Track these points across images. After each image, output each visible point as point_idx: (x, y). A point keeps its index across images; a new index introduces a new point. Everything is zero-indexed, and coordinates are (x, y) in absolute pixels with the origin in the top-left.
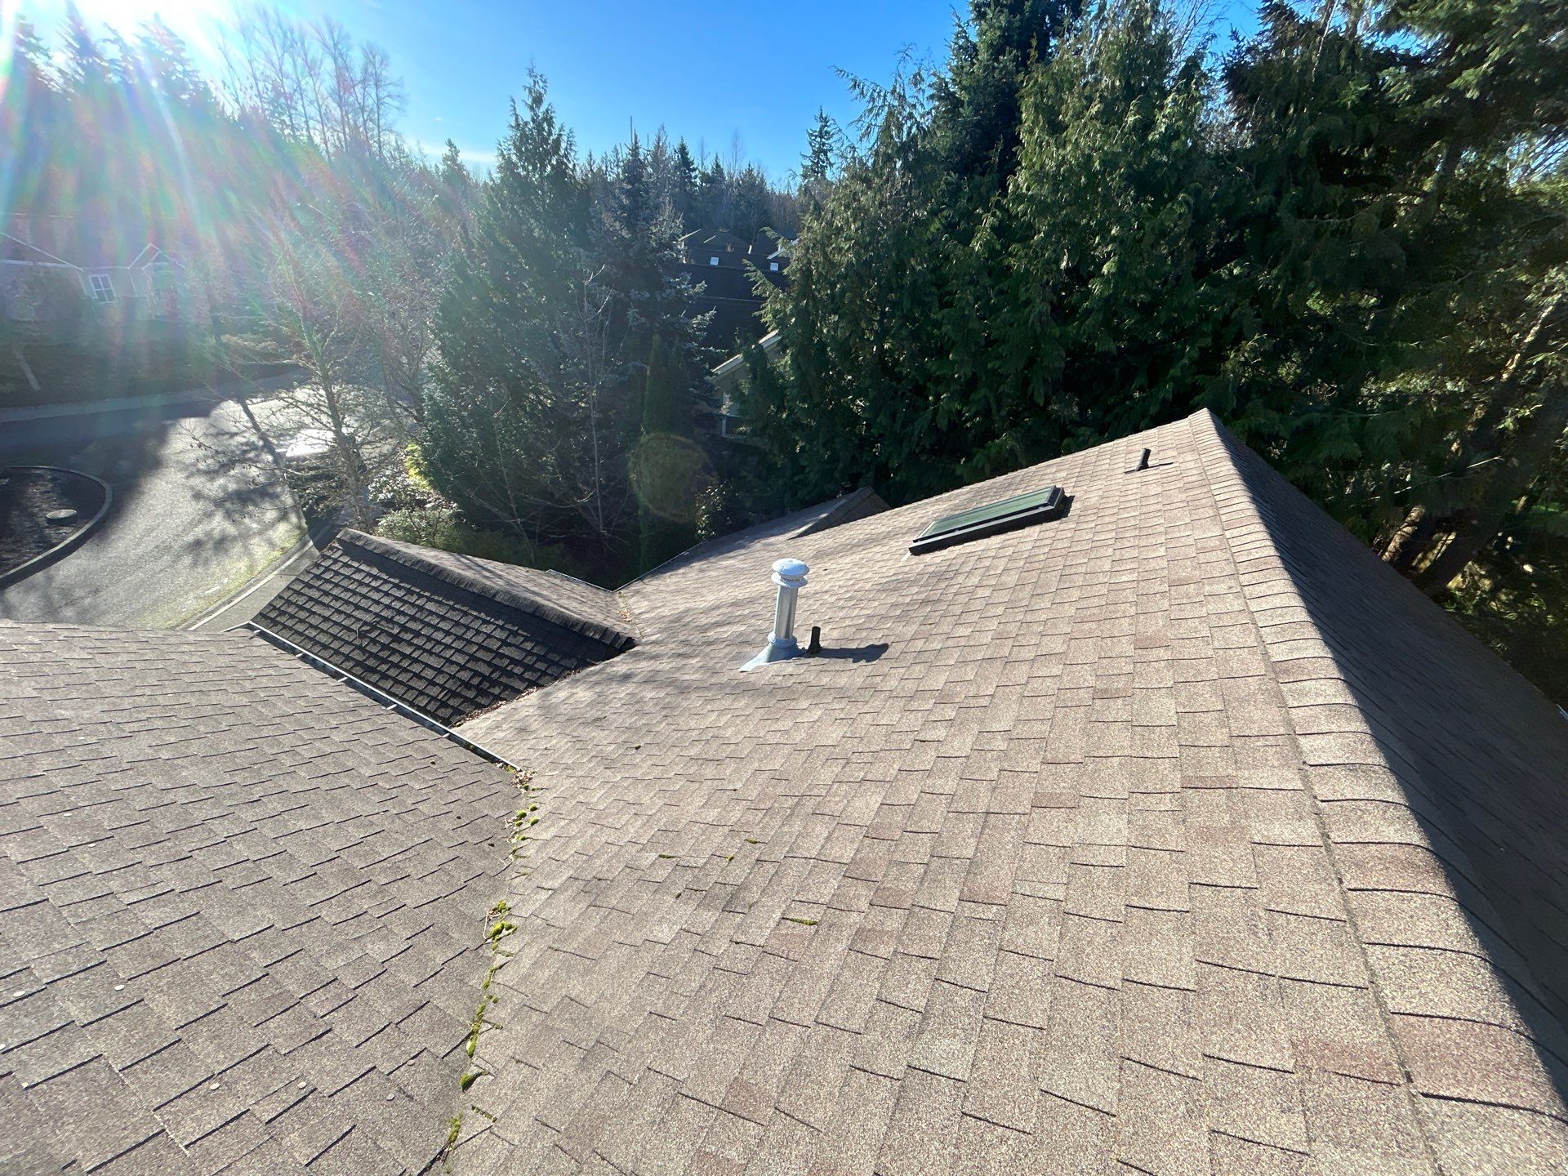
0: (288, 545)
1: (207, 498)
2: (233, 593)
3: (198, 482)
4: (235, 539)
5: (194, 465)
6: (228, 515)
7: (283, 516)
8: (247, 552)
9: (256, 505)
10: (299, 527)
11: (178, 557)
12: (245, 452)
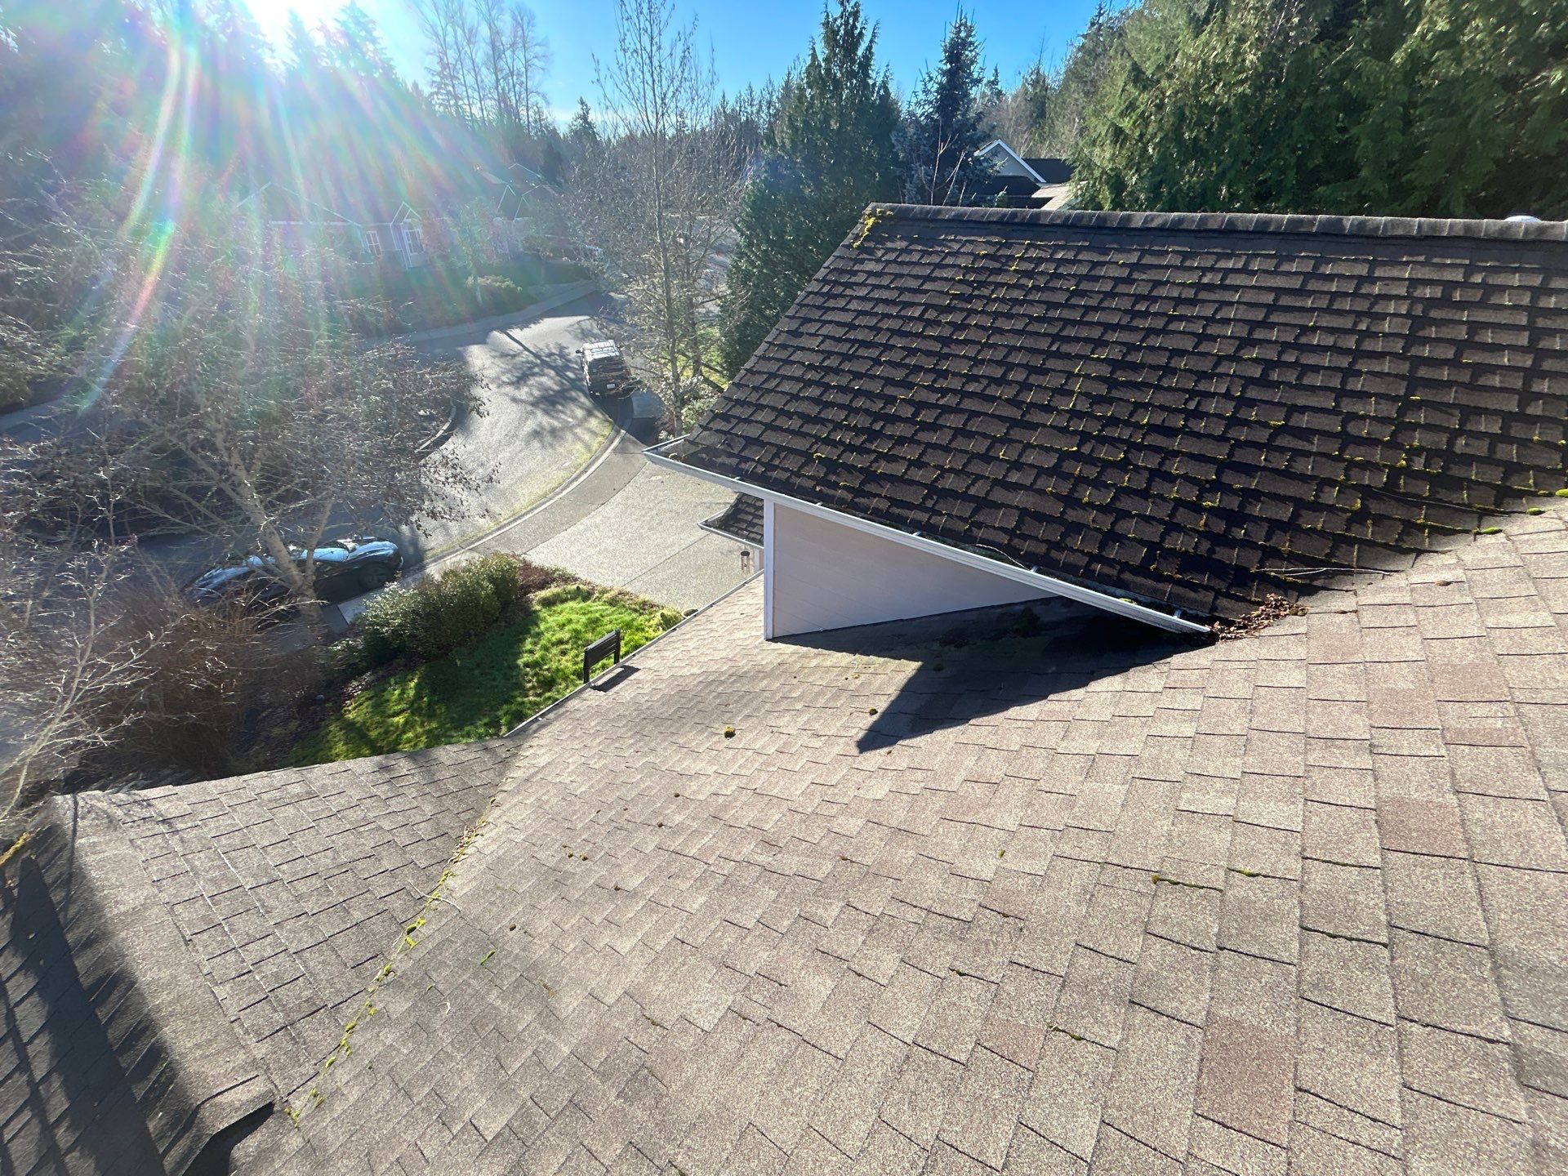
0: (606, 433)
1: (522, 401)
2: (584, 465)
3: (509, 389)
4: (562, 429)
5: (498, 378)
6: (546, 412)
7: (590, 413)
8: (578, 438)
9: (562, 405)
10: (607, 421)
11: (528, 443)
12: (530, 368)
